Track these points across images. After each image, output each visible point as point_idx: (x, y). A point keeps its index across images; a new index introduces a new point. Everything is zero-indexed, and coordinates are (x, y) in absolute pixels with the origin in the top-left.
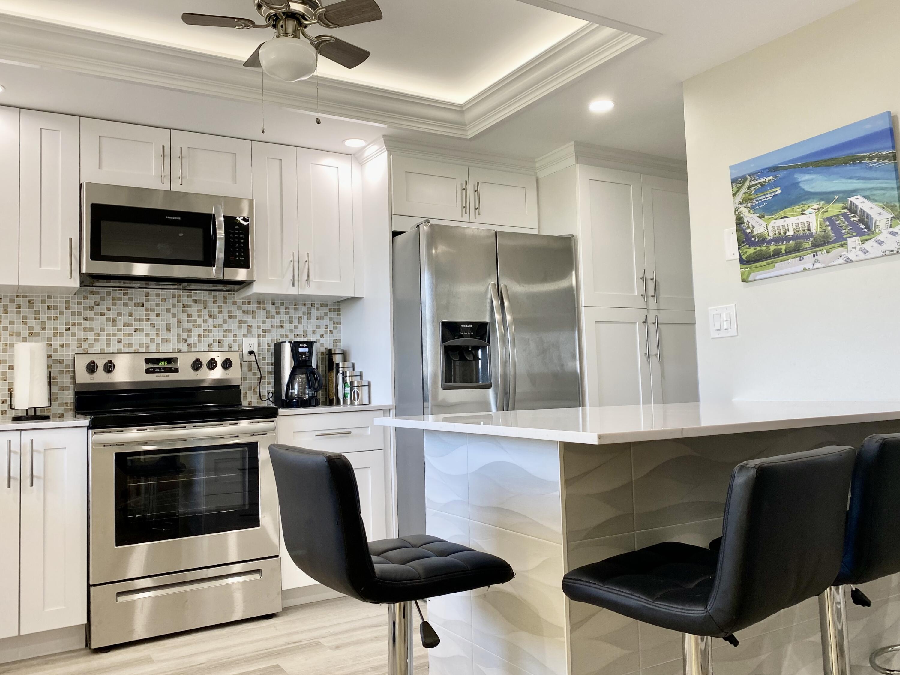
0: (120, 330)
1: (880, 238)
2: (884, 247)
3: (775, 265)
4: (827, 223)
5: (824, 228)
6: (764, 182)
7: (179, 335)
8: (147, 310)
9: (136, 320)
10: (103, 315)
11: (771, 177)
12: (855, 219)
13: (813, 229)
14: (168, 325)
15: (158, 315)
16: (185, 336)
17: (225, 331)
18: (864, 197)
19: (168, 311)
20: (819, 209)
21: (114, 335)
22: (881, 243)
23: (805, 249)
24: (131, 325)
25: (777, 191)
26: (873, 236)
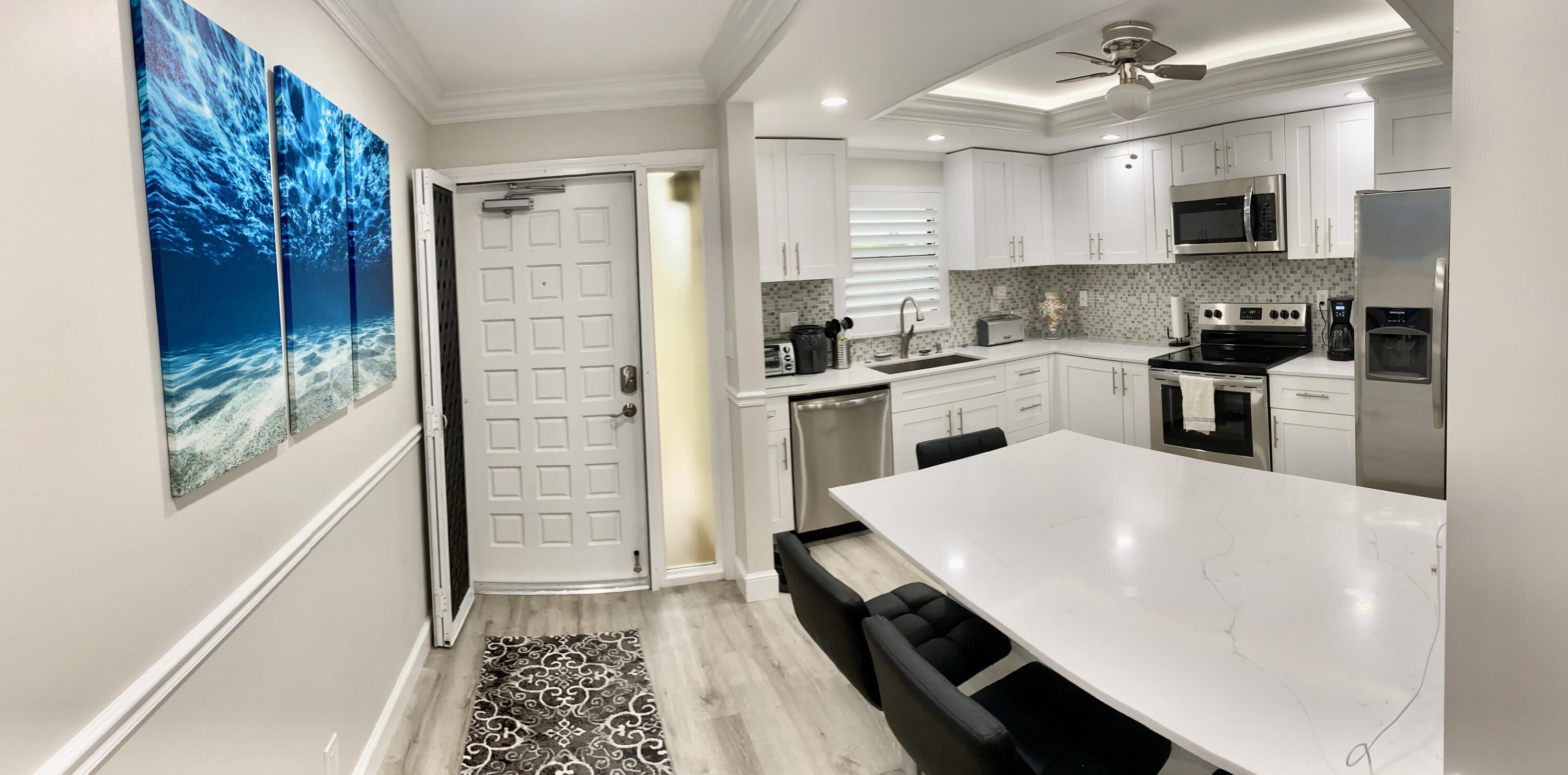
0: (1232, 285)
7: (1270, 288)
8: (1248, 269)
9: (1241, 277)
10: (1221, 274)
15: (1256, 273)
16: (1274, 289)
17: (1303, 284)
19: (1263, 269)
21: (1228, 289)
24: (1238, 281)
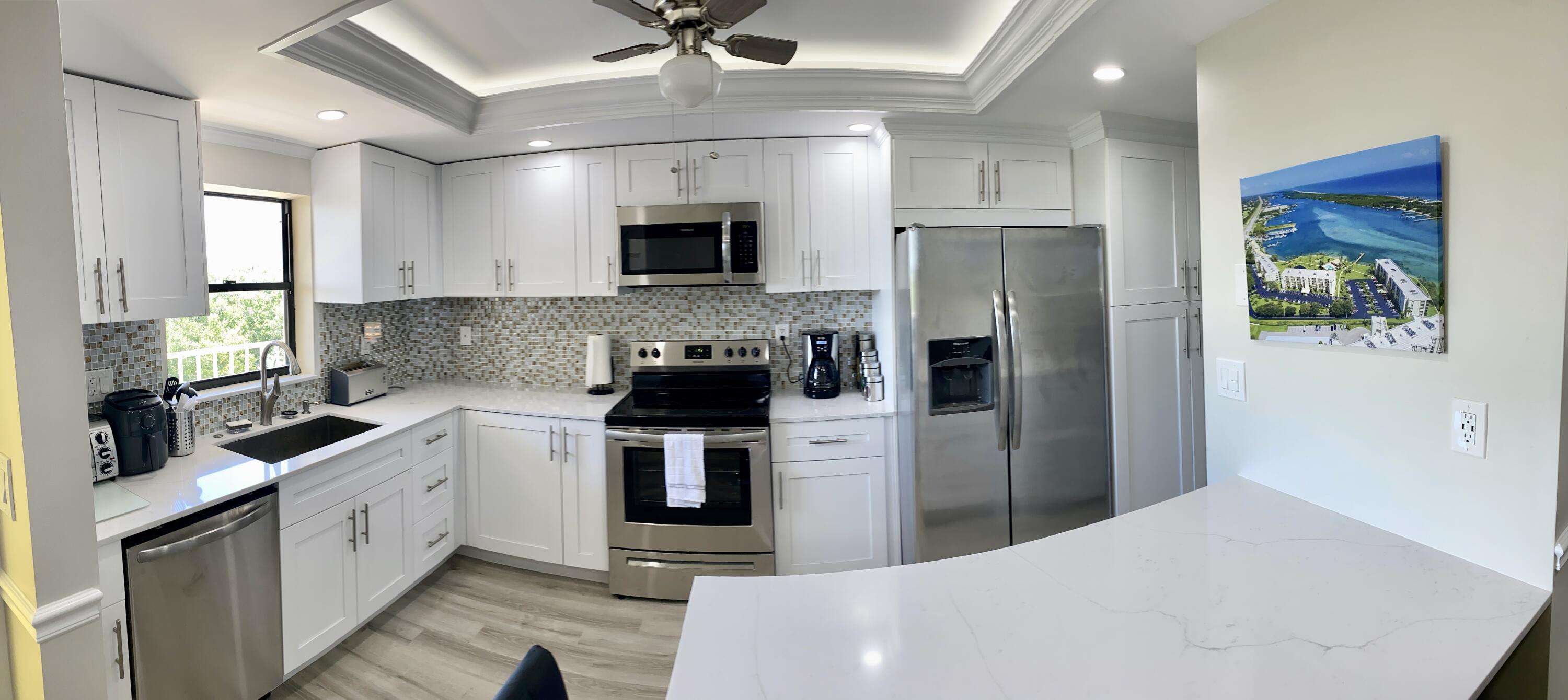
0: (668, 320)
1: (1411, 325)
2: (1415, 341)
3: (1287, 328)
4: (1349, 288)
5: (1345, 294)
6: (1278, 211)
7: (717, 324)
8: (690, 302)
9: (681, 311)
10: (655, 308)
11: (1286, 207)
12: (1382, 291)
13: (1333, 291)
14: (708, 315)
15: (699, 307)
16: (723, 324)
17: (759, 319)
18: (1396, 263)
19: (708, 302)
20: (1340, 265)
21: (664, 324)
22: (1412, 333)
23: (1322, 317)
24: (677, 316)
25: (1291, 228)
26: (1402, 321)
